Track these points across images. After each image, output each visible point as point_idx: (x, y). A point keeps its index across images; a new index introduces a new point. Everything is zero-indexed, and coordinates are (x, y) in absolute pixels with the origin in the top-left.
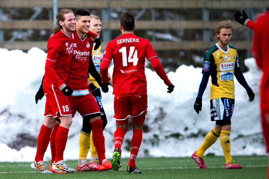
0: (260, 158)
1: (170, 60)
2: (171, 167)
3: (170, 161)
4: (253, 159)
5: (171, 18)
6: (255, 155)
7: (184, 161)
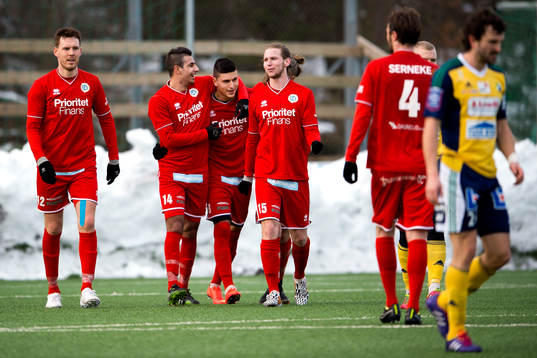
0: (148, 283)
1: (14, 132)
2: (14, 294)
3: (13, 287)
4: (139, 283)
5: (16, 68)
6: (141, 278)
7: (34, 286)
